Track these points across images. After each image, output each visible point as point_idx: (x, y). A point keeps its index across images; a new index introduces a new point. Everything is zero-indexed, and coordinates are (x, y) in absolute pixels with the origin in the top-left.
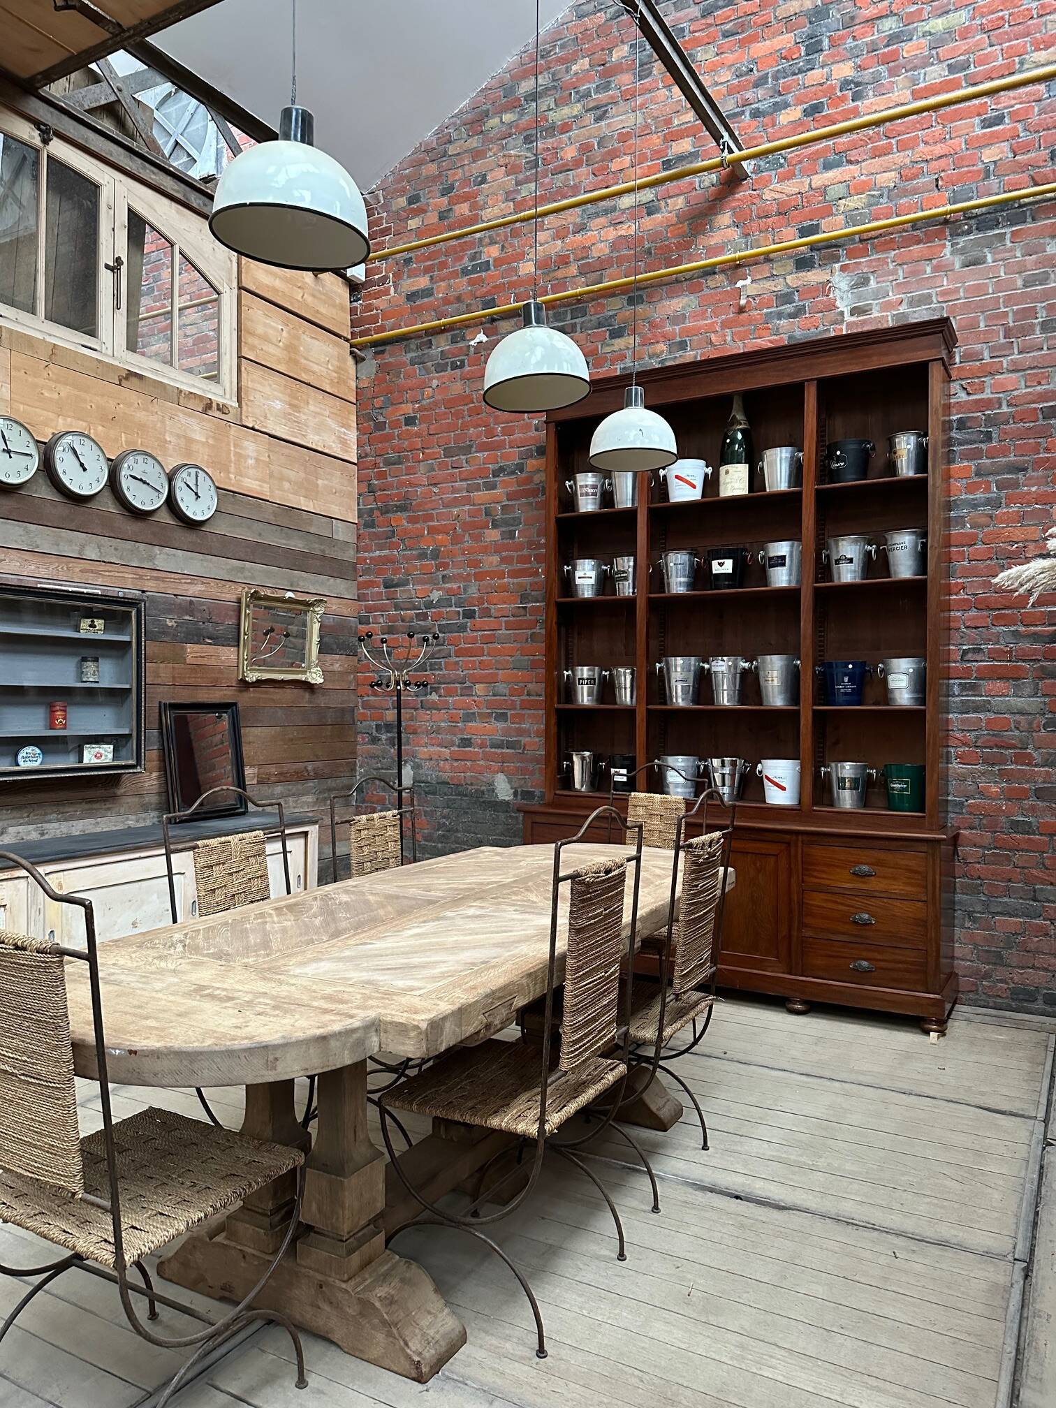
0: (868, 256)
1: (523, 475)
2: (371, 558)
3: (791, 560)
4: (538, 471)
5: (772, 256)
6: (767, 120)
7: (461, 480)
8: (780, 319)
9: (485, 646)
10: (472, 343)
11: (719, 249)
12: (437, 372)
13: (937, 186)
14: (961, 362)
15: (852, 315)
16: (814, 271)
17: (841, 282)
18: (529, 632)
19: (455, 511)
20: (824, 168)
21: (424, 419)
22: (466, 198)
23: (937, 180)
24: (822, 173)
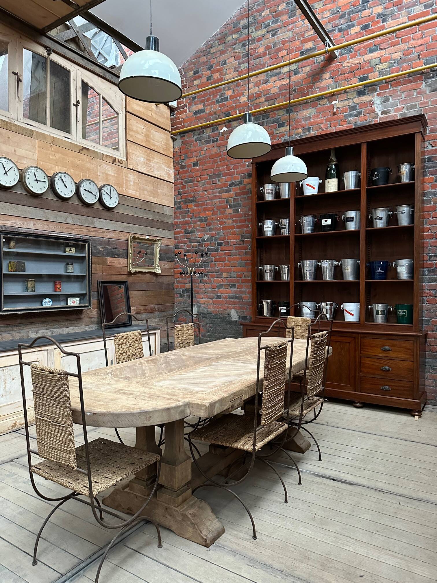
0: (389, 89)
1: (242, 186)
2: (180, 222)
3: (356, 219)
4: (249, 184)
5: (347, 90)
6: (345, 32)
7: (217, 189)
8: (351, 117)
9: (226, 257)
10: (221, 131)
11: (325, 88)
12: (207, 144)
13: (419, 58)
14: (429, 133)
15: (382, 114)
16: (366, 96)
17: (377, 101)
18: (245, 251)
19: (214, 201)
20: (370, 52)
21: (200, 164)
22: (218, 71)
23: (419, 55)
24: (369, 54)
